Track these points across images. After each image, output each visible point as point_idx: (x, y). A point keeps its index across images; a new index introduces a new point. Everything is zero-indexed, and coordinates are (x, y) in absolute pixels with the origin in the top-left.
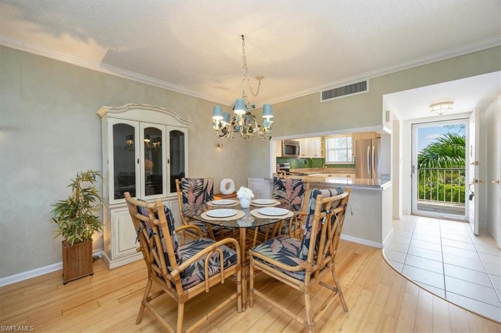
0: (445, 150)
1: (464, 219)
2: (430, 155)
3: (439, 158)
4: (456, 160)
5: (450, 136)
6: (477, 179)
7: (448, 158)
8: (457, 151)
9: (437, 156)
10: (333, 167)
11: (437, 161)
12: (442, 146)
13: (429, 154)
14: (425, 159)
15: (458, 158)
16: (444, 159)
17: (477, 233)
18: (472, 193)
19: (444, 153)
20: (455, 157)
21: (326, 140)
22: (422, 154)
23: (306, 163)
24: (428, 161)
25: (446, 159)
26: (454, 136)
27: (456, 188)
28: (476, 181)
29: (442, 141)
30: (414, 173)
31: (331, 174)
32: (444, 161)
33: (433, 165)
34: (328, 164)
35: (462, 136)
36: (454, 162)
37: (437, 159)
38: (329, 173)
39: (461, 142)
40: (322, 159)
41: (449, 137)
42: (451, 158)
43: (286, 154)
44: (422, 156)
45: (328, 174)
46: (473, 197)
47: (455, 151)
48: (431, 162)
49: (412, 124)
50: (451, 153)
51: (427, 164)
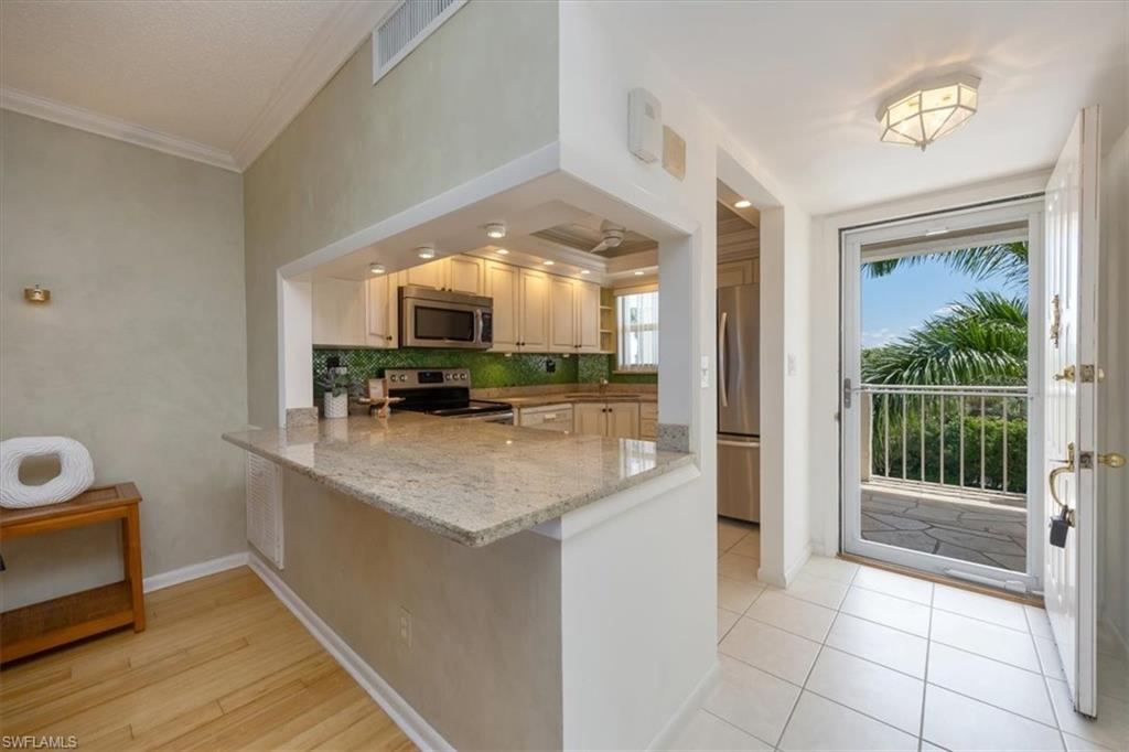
0: (969, 334)
1: (1023, 590)
2: (929, 349)
3: (953, 357)
4: (996, 363)
5: (982, 299)
6: (1086, 448)
7: (976, 355)
8: (998, 337)
9: (947, 349)
10: (639, 382)
11: (946, 363)
12: (959, 325)
13: (929, 345)
14: (915, 357)
15: (1001, 355)
16: (966, 358)
17: (1088, 707)
18: (1066, 510)
19: (965, 344)
20: (992, 352)
21: (620, 299)
22: (908, 345)
23: (551, 368)
24: (923, 364)
25: (970, 358)
26: (991, 299)
27: (999, 426)
28: (1085, 459)
29: (961, 313)
30: (848, 405)
31: (610, 406)
32: (965, 365)
33: (938, 374)
34: (625, 371)
35: (1010, 301)
36: (990, 367)
37: (948, 358)
38: (606, 401)
39: (1008, 315)
40: (609, 355)
41: (979, 303)
42: (982, 354)
43: (417, 337)
44: (910, 349)
45: (603, 406)
46: (1071, 531)
47: (994, 338)
48: (932, 367)
49: (841, 230)
50: (983, 342)
51: (922, 372)
